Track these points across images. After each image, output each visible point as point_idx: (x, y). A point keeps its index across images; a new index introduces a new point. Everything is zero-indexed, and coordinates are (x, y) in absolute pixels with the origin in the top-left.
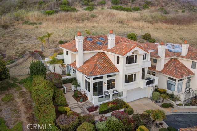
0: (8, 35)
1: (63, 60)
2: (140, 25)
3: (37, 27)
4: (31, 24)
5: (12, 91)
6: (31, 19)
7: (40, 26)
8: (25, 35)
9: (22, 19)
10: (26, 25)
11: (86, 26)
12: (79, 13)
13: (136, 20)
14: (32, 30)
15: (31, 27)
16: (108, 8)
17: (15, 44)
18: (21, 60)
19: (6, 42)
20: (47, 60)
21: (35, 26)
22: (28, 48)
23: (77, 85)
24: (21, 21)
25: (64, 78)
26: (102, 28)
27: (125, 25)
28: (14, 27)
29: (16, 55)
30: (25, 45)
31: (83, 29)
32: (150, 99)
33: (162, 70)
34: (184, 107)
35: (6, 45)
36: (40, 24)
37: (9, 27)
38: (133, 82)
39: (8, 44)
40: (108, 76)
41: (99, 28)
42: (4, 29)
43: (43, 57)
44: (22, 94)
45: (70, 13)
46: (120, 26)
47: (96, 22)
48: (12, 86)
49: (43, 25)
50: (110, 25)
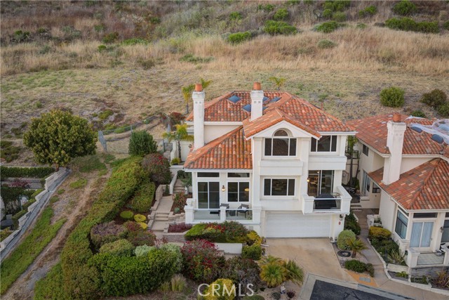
0: (145, 81)
2: (438, 69)
3: (200, 68)
4: (193, 60)
5: (93, 174)
7: (208, 65)
8: (174, 82)
9: (182, 51)
10: (183, 64)
11: (298, 67)
12: (298, 37)
13: (435, 54)
15: (193, 66)
16: (376, 24)
17: (150, 98)
19: (137, 93)
21: (199, 64)
22: (167, 106)
24: (178, 55)
26: (333, 72)
27: (396, 68)
28: (162, 66)
29: (140, 118)
30: (165, 100)
31: (287, 74)
32: (333, 243)
33: (393, 184)
34: (409, 283)
35: (135, 98)
36: (208, 61)
37: (154, 66)
38: (287, 197)
39: (138, 97)
40: (230, 175)
41: (326, 72)
42: (144, 69)
44: (99, 182)
45: (281, 38)
46: (379, 70)
47: (326, 58)
48: (98, 167)
49: (212, 64)
50: (356, 65)
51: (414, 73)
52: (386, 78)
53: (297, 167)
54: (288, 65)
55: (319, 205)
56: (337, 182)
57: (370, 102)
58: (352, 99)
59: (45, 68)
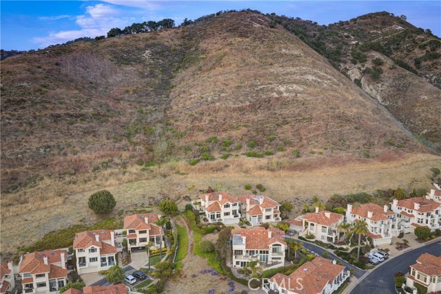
1: (200, 203)
2: (262, 174)
3: (186, 177)
4: (181, 174)
5: (179, 216)
6: (181, 168)
8: (178, 183)
9: (175, 169)
10: (178, 175)
11: (219, 176)
12: (216, 162)
13: (261, 168)
14: (182, 179)
15: (181, 176)
16: (242, 154)
17: (173, 190)
18: (179, 201)
20: (192, 202)
21: (184, 176)
22: (181, 193)
23: (205, 215)
24: (174, 171)
25: (200, 212)
26: (230, 178)
27: (249, 175)
28: (170, 176)
29: (175, 198)
30: (179, 191)
32: (238, 224)
33: (248, 211)
35: (169, 191)
36: (187, 174)
37: (167, 176)
38: (229, 216)
40: (217, 212)
41: (228, 178)
42: (165, 178)
43: (190, 200)
44: (183, 218)
45: (208, 162)
46: (244, 176)
47: (227, 172)
48: (179, 214)
49: (189, 176)
50: (236, 175)
51: (254, 177)
52: (245, 179)
53: (230, 210)
54: (215, 175)
55: (235, 217)
56: (237, 212)
57: (242, 189)
58: (237, 188)
59: (131, 181)
